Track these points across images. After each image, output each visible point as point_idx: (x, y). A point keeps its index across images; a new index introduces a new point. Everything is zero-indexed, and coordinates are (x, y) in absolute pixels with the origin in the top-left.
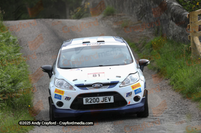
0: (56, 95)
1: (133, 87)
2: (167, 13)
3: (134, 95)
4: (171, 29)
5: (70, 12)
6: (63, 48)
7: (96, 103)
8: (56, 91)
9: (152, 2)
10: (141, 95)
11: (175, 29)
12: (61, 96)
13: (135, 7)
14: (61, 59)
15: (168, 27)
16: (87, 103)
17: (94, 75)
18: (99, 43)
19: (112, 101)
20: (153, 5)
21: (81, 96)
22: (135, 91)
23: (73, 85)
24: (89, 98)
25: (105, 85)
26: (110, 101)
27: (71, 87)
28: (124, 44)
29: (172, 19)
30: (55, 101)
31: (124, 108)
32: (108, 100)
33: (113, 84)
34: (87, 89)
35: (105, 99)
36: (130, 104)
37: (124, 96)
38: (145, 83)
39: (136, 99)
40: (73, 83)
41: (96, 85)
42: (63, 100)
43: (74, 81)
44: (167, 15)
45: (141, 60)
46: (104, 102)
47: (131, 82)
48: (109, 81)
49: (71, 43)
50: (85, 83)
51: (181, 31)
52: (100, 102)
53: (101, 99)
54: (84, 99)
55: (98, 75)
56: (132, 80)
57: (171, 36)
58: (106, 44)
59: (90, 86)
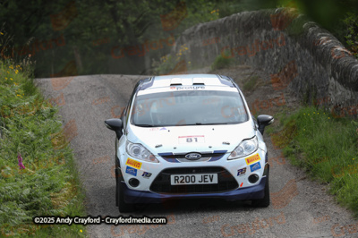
0: (128, 167)
1: (248, 161)
2: (324, 66)
3: (249, 173)
4: (331, 93)
5: (152, 61)
6: (140, 93)
7: (191, 183)
8: (129, 162)
9: (298, 45)
10: (260, 173)
11: (340, 93)
12: (136, 170)
13: (267, 54)
14: (137, 110)
15: (327, 90)
16: (177, 184)
17: (189, 140)
18: (195, 86)
19: (215, 181)
20: (299, 50)
21: (167, 172)
22: (252, 166)
23: (156, 154)
24: (179, 176)
25: (205, 155)
26: (211, 180)
27: (153, 158)
28: (235, 90)
29: (333, 75)
30: (127, 177)
31: (234, 193)
32: (208, 179)
33: (218, 155)
34: (177, 162)
35: (204, 179)
36: (243, 186)
37: (235, 174)
38: (267, 154)
39: (253, 178)
40: (156, 152)
41: (191, 156)
42: (139, 177)
43: (157, 147)
44: (325, 68)
45: (260, 116)
46: (203, 183)
47: (245, 152)
48: (212, 151)
49: (151, 84)
50: (174, 152)
51: (349, 97)
52: (197, 183)
53: (198, 178)
54: (172, 177)
55: (194, 140)
56: (246, 148)
57: (332, 107)
58: (207, 88)
59: (182, 156)
